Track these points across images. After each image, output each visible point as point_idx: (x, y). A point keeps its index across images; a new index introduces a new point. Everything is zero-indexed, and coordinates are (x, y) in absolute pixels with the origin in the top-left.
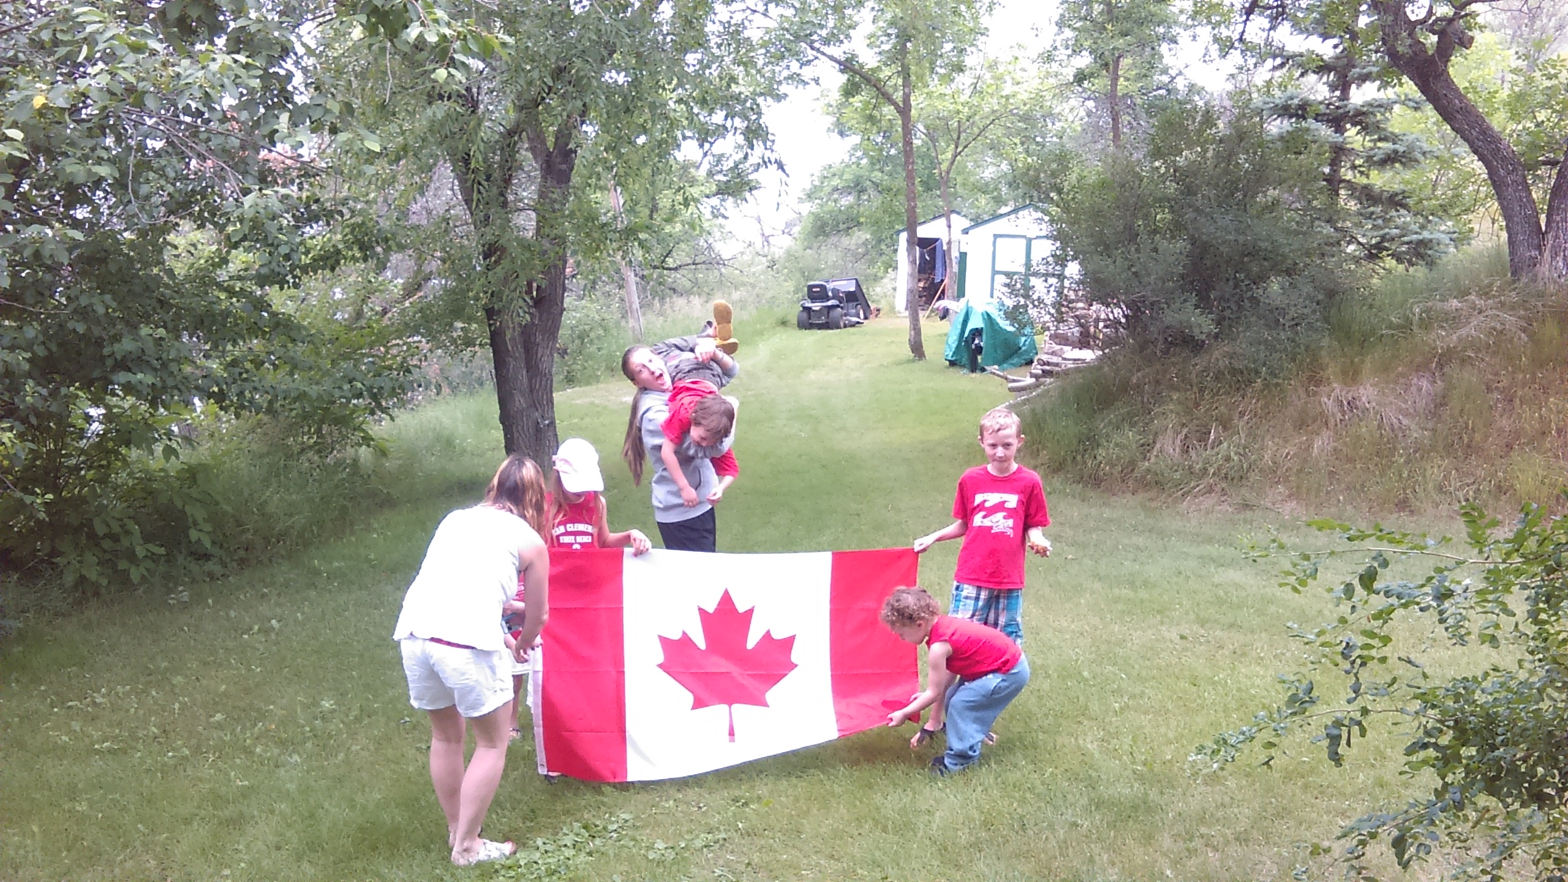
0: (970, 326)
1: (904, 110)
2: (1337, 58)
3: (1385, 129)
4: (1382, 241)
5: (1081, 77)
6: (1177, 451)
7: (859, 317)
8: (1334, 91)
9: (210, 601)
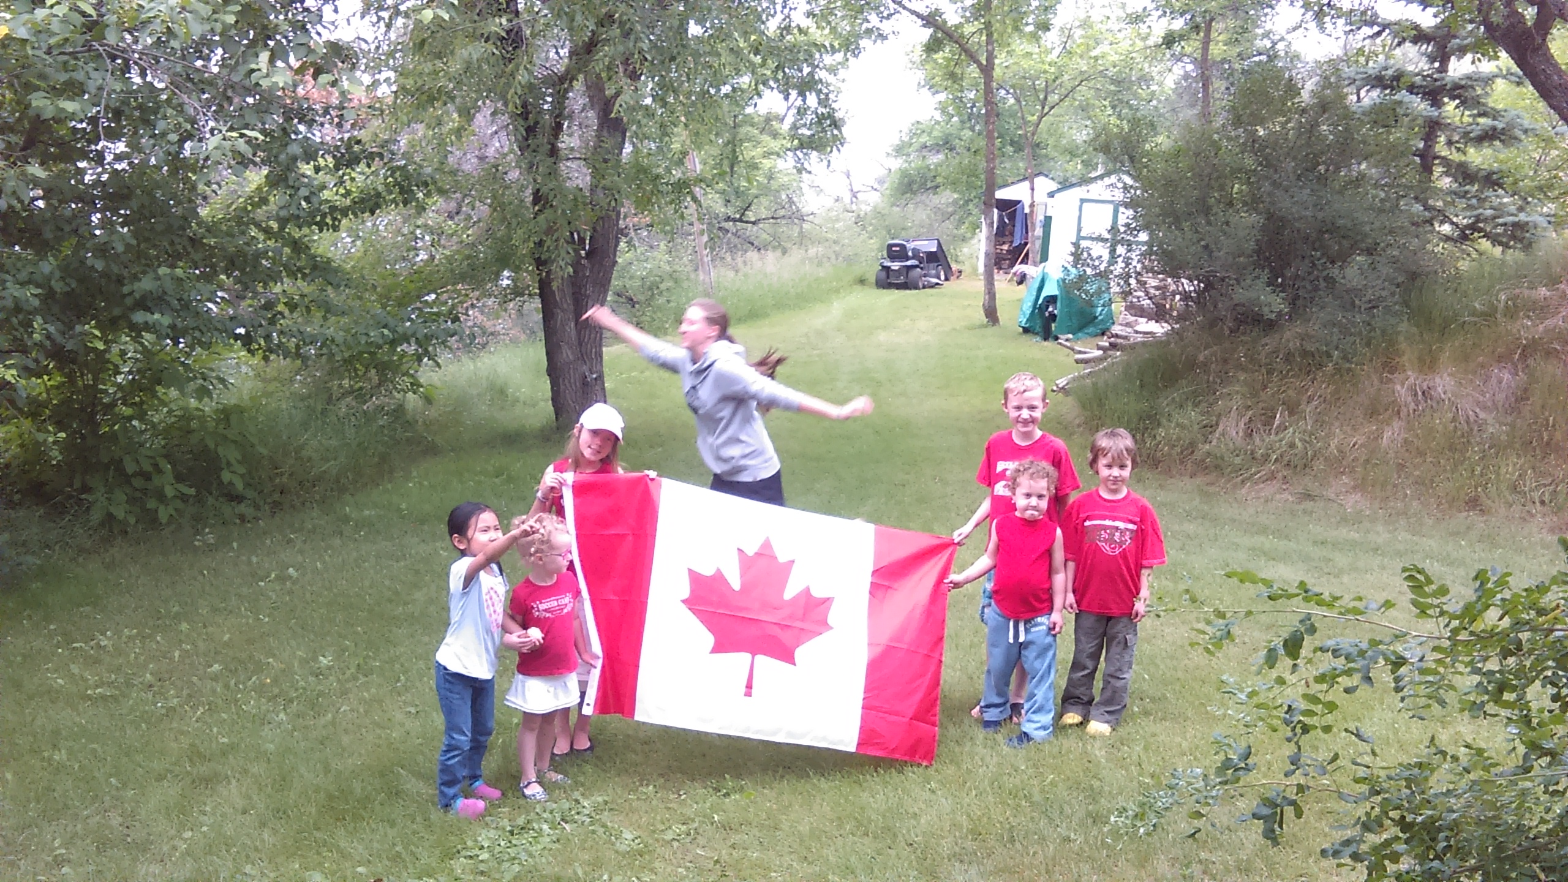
0: (1044, 294)
1: (987, 70)
2: (1437, 27)
3: (1484, 105)
4: (1476, 222)
5: (1170, 40)
6: (1241, 434)
7: (939, 278)
8: (1432, 63)
9: (235, 545)
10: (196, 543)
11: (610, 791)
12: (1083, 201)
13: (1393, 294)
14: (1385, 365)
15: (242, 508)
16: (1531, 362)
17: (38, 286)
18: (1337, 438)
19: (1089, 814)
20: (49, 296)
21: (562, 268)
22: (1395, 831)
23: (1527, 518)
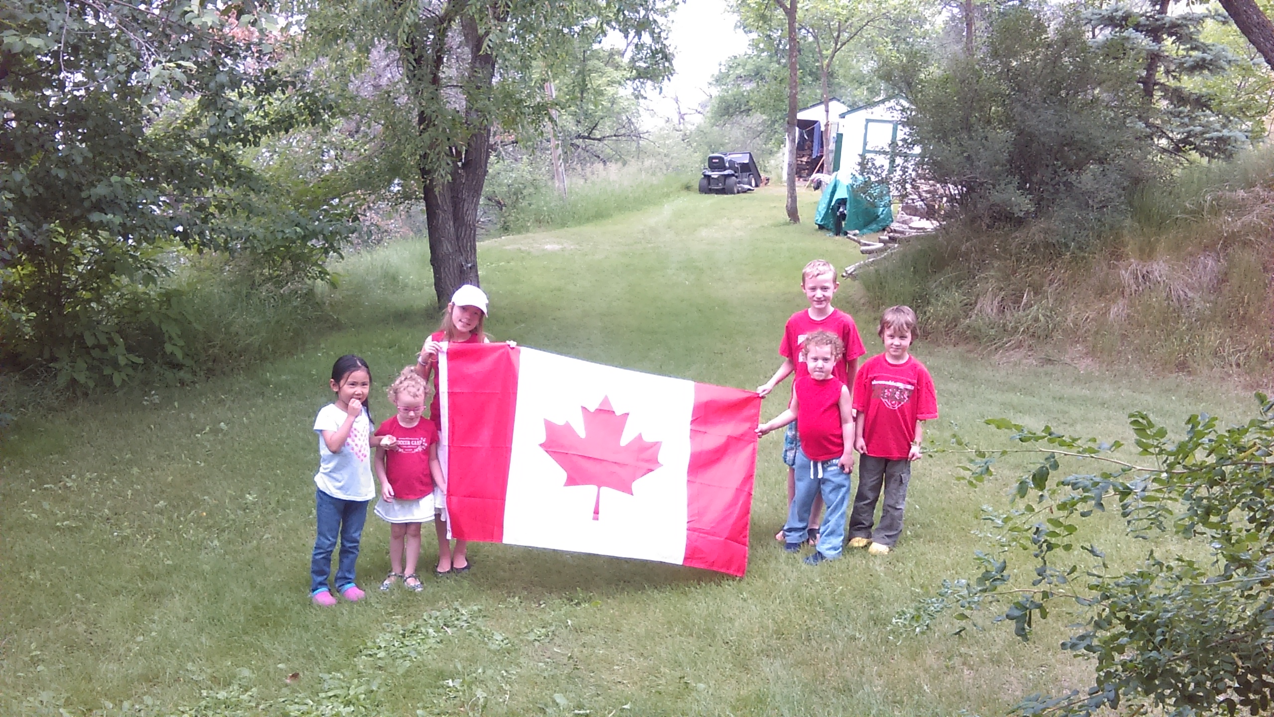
0: (836, 197)
1: (791, 13)
3: (1195, 40)
4: (1188, 137)
6: (995, 311)
7: (751, 185)
8: (1154, 6)
9: (176, 404)
10: (145, 403)
11: (484, 601)
12: (868, 121)
13: (1120, 196)
14: (1112, 254)
15: (182, 374)
16: (1230, 250)
17: (11, 192)
18: (1073, 313)
19: (871, 618)
20: (21, 199)
21: (443, 176)
22: (1123, 628)
23: (1226, 377)
